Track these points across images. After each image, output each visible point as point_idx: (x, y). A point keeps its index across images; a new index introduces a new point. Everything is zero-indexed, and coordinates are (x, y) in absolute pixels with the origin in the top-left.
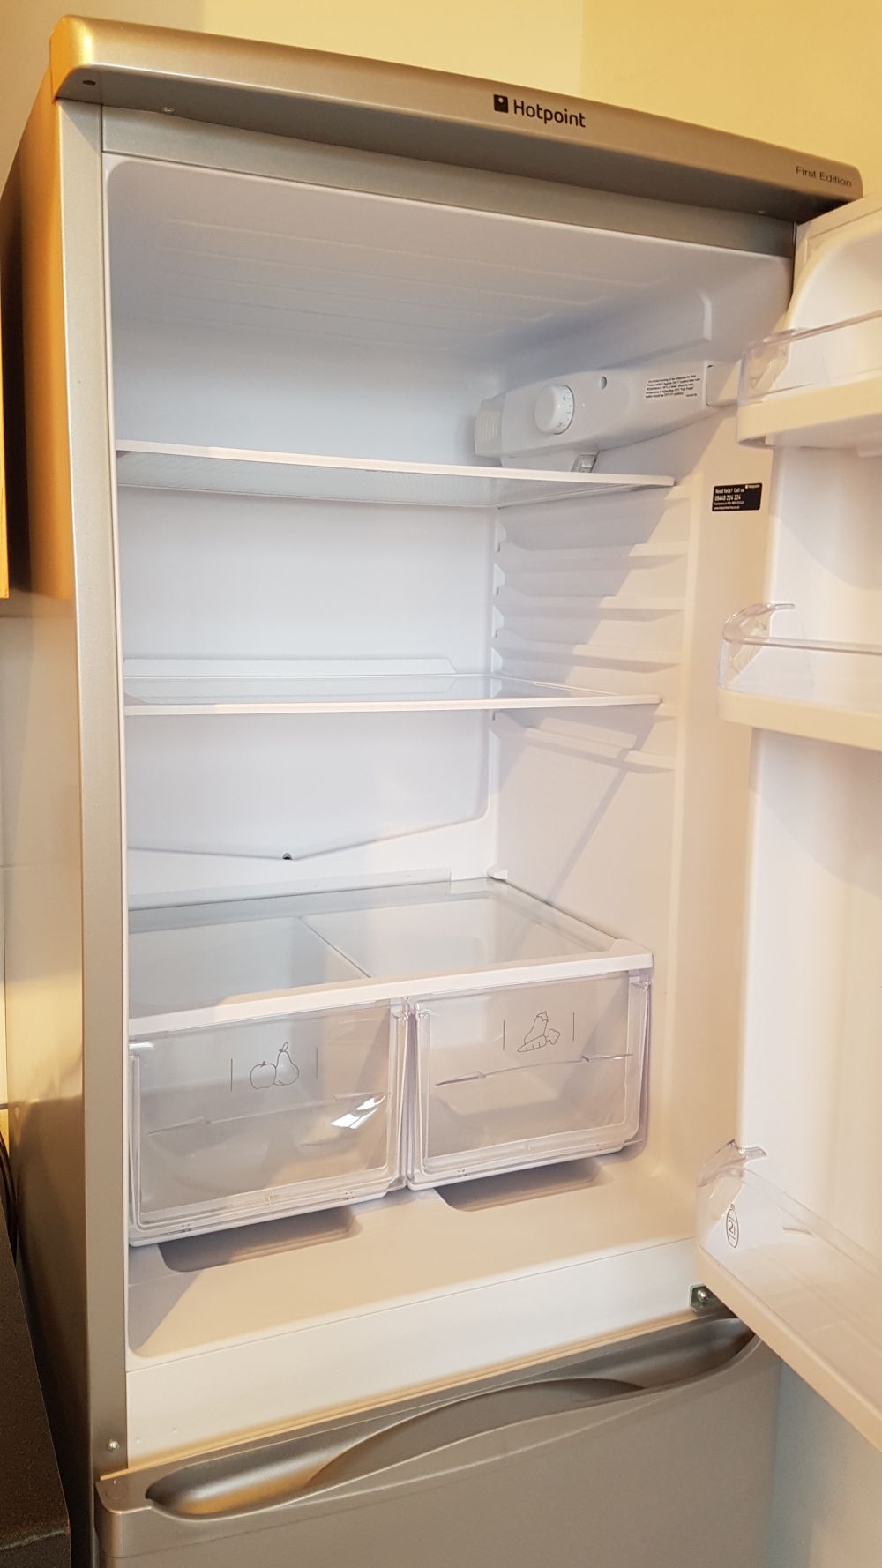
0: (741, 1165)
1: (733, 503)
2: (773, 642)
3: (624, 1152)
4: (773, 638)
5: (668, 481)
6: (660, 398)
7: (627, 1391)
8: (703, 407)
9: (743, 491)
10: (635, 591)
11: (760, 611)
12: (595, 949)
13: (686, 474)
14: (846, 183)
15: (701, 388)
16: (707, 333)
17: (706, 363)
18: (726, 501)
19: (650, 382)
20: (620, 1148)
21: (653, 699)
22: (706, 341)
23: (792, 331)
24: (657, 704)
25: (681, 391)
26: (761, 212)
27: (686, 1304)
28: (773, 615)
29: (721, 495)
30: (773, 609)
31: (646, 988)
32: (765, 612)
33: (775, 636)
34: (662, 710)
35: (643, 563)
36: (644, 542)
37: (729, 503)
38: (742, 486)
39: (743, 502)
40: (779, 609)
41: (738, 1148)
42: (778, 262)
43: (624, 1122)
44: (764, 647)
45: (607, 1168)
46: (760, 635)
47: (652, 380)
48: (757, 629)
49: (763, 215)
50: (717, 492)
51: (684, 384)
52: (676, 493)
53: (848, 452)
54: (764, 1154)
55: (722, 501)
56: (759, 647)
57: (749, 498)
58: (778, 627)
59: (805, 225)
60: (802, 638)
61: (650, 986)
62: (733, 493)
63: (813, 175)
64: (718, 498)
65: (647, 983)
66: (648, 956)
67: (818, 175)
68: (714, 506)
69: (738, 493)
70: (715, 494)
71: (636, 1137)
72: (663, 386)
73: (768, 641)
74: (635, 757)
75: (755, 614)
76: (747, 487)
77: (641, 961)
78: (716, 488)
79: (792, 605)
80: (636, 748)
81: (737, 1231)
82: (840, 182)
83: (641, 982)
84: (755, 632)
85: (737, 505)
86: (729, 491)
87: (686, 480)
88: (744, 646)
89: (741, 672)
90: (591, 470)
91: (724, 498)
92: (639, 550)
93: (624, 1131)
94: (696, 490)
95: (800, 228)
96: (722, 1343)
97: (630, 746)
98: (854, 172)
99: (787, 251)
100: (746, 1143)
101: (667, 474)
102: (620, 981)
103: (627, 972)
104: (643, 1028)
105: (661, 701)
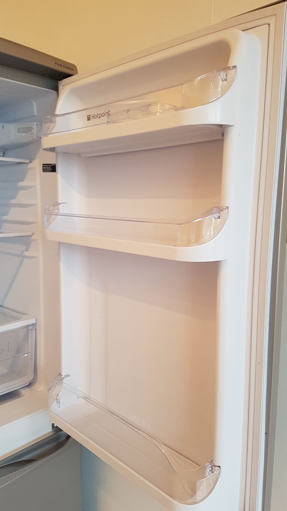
0: (62, 381)
1: (49, 170)
2: (61, 214)
3: (30, 385)
4: (61, 213)
5: (28, 161)
6: (22, 134)
7: (30, 462)
8: (36, 137)
9: (51, 166)
10: (21, 197)
11: (57, 204)
12: (17, 319)
13: (33, 159)
14: (72, 70)
15: (35, 131)
16: (35, 113)
17: (35, 124)
18: (46, 169)
19: (18, 128)
20: (28, 384)
21: (30, 234)
22: (34, 116)
23: (57, 115)
24: (31, 236)
25: (28, 132)
26: (47, 76)
27: (50, 429)
28: (60, 206)
29: (45, 167)
30: (60, 204)
31: (34, 330)
32: (58, 205)
33: (61, 212)
34: (33, 237)
35: (23, 188)
36: (22, 181)
37: (47, 170)
38: (51, 164)
39: (51, 170)
40: (62, 204)
41: (61, 376)
42: (54, 92)
43: (29, 375)
44: (58, 216)
45: (23, 392)
46: (58, 212)
47: (19, 127)
48: (56, 210)
49: (47, 77)
50: (44, 166)
51: (29, 130)
52: (30, 165)
53: (79, 155)
54: (70, 376)
55: (45, 169)
56: (57, 216)
57: (53, 168)
58: (62, 209)
59: (61, 81)
60: (70, 213)
61: (36, 329)
62: (48, 166)
63: (61, 65)
64: (44, 168)
65: (35, 328)
66: (35, 319)
67: (63, 66)
68: (43, 170)
69: (50, 167)
70: (43, 167)
71: (32, 380)
72: (22, 130)
73: (60, 214)
74: (26, 253)
75: (54, 205)
76: (52, 165)
77: (32, 321)
78: (43, 164)
79: (66, 203)
80: (27, 250)
81: (59, 402)
82: (70, 69)
83: (33, 328)
84: (56, 211)
85: (50, 170)
86: (47, 166)
87: (33, 161)
88: (53, 216)
89: (52, 224)
90: (3, 156)
91: (46, 168)
92: (21, 184)
93: (30, 377)
94: (37, 165)
95: (59, 82)
96: (63, 439)
97: (25, 250)
98: (74, 66)
99: (56, 89)
100: (63, 374)
101: (27, 159)
102: (26, 329)
103: (28, 325)
104: (34, 344)
105: (33, 234)
